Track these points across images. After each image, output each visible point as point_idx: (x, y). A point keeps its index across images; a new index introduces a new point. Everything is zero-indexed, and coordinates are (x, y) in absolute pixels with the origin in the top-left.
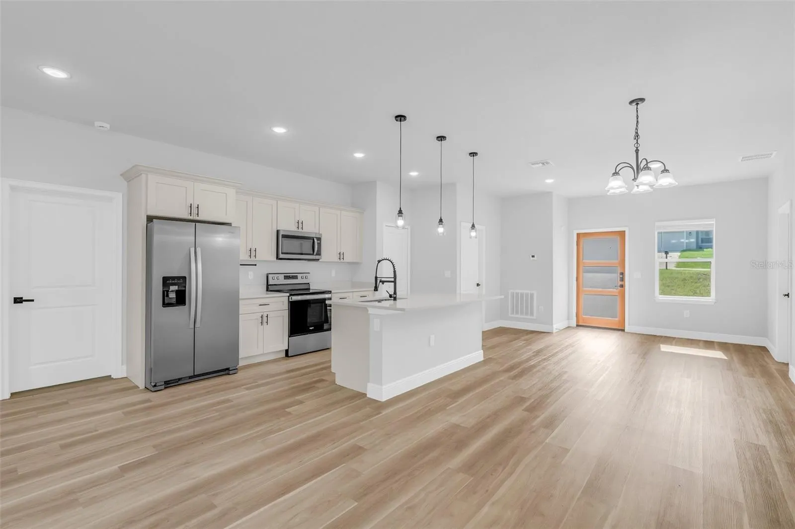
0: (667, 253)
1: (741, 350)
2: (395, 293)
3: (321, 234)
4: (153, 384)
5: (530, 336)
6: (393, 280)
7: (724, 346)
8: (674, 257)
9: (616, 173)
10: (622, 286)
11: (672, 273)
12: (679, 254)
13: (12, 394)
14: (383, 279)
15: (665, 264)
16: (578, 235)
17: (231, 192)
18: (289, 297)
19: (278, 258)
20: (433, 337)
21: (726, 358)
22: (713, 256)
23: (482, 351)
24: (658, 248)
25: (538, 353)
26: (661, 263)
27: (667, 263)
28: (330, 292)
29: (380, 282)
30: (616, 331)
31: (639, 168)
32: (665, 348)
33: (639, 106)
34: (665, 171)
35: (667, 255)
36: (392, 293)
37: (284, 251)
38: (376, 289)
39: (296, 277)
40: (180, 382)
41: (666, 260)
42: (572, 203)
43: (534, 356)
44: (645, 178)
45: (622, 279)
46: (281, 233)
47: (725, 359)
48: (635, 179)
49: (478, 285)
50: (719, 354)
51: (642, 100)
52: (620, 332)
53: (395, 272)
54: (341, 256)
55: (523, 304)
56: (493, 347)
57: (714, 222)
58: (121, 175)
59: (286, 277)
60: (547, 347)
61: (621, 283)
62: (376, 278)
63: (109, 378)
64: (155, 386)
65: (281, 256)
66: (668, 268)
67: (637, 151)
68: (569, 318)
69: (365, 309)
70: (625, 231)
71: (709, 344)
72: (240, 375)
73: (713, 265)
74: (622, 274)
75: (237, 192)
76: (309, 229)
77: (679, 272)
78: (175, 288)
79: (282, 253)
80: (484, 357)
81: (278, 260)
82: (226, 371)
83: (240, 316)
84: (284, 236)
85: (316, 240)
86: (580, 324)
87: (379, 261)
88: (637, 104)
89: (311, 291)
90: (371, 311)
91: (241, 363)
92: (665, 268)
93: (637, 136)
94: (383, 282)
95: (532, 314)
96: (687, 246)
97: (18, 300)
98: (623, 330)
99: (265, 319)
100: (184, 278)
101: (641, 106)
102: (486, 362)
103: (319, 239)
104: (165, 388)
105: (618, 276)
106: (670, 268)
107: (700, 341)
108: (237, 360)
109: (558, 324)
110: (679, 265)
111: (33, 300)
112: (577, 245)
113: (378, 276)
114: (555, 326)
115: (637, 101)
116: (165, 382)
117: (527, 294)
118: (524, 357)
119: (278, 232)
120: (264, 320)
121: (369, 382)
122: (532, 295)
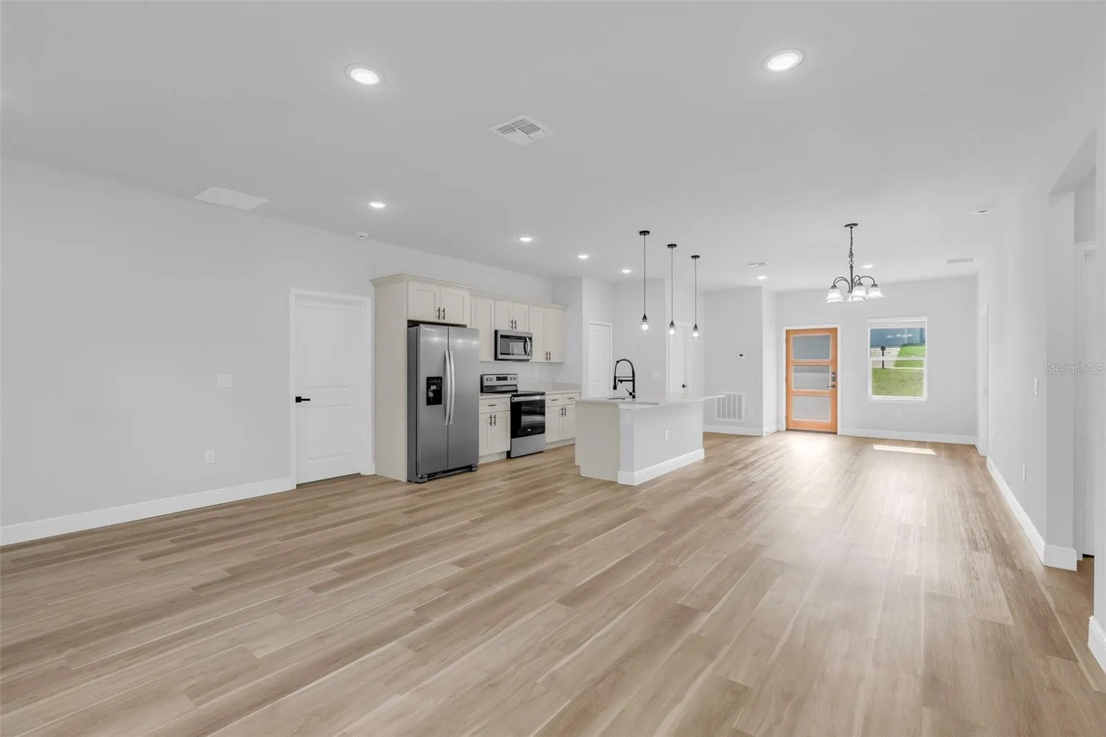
0: (883, 349)
1: (951, 449)
2: (634, 391)
3: (532, 334)
4: (419, 476)
5: (741, 439)
6: (632, 379)
7: (935, 445)
8: (893, 353)
9: (834, 286)
10: (834, 386)
11: (888, 373)
12: (899, 349)
13: (298, 485)
14: (620, 379)
15: (881, 363)
16: (788, 332)
17: (466, 294)
18: (511, 398)
19: (496, 358)
20: (667, 432)
21: (934, 454)
22: (924, 354)
23: (703, 449)
24: (871, 341)
25: (754, 452)
26: (874, 362)
27: (883, 362)
28: (543, 394)
29: (619, 381)
30: (826, 435)
31: (853, 283)
32: (877, 447)
33: (853, 229)
34: (874, 285)
35: (883, 353)
36: (631, 391)
37: (502, 352)
38: (615, 388)
39: (505, 379)
40: (436, 476)
41: (882, 358)
42: (780, 296)
43: (752, 454)
44: (859, 293)
45: (835, 379)
46: (499, 334)
47: (932, 455)
48: (850, 291)
49: (684, 386)
50: (930, 452)
51: (856, 225)
52: (832, 435)
53: (633, 372)
54: (548, 356)
55: (730, 408)
56: (712, 447)
57: (926, 320)
58: (371, 280)
59: (499, 379)
60: (761, 448)
61: (834, 383)
62: (615, 377)
63: (358, 475)
64: (421, 478)
65: (500, 357)
66: (885, 367)
67: (851, 267)
68: (778, 422)
69: (616, 405)
70: (836, 328)
71: (921, 444)
72: (479, 472)
73: (925, 363)
74: (835, 373)
75: (471, 295)
76: (521, 330)
77: (897, 372)
78: (434, 387)
79: (501, 354)
80: (705, 455)
81: (497, 361)
82: (469, 468)
83: (480, 415)
84: (502, 336)
85: (528, 340)
86: (790, 428)
87: (618, 362)
88: (851, 228)
89: (519, 393)
90: (621, 406)
91: (481, 461)
92: (881, 367)
93: (851, 255)
94: (621, 381)
95: (740, 418)
96: (908, 340)
97: (298, 400)
98: (836, 433)
99: (493, 419)
100: (441, 378)
101: (854, 228)
102: (707, 459)
103: (530, 339)
104: (429, 480)
105: (830, 376)
106: (888, 367)
107: (912, 441)
108: (477, 457)
109: (768, 426)
110: (898, 364)
111: (309, 400)
112: (786, 342)
113: (617, 376)
114: (765, 429)
115: (851, 226)
116: (428, 475)
117: (734, 396)
118: (742, 456)
119: (496, 332)
120: (492, 421)
121: (619, 470)
122: (740, 397)
